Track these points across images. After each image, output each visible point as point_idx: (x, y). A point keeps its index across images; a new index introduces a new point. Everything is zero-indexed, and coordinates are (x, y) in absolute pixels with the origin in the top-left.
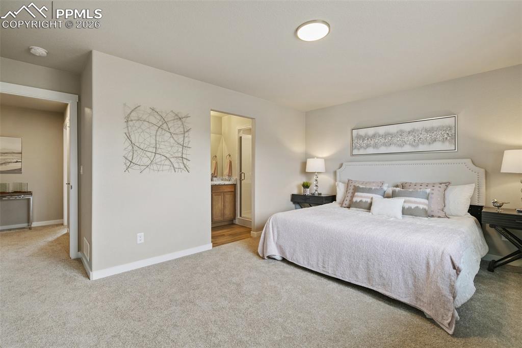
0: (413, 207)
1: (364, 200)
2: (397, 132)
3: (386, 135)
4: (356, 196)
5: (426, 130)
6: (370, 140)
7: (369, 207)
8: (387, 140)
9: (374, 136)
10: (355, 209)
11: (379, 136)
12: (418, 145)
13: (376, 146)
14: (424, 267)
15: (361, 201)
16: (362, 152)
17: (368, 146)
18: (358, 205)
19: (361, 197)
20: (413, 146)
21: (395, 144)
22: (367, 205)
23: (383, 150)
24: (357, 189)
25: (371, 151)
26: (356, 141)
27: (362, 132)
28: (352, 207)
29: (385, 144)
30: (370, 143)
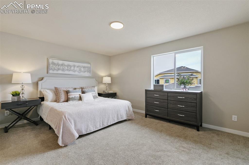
1: (76, 96)
2: (73, 65)
3: (68, 66)
4: (70, 95)
5: (83, 67)
6: (60, 66)
7: (80, 99)
8: (68, 68)
9: (62, 65)
10: (72, 101)
11: (65, 66)
12: (80, 72)
13: (63, 70)
16: (55, 72)
17: (59, 69)
18: (73, 99)
19: (74, 95)
20: (79, 72)
21: (72, 71)
22: (78, 98)
23: (67, 72)
24: (67, 92)
25: (60, 72)
26: (52, 65)
27: (56, 61)
28: (69, 101)
29: (67, 70)
30: (60, 68)
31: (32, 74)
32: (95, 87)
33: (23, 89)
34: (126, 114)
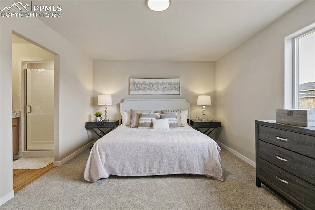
0: (172, 123)
1: (147, 122)
2: (155, 83)
3: (150, 84)
4: (141, 120)
5: (168, 83)
6: (141, 85)
7: (151, 126)
8: (150, 87)
9: (143, 84)
10: (142, 128)
11: (146, 84)
12: (165, 91)
13: (144, 89)
14: (207, 153)
15: (145, 122)
16: (136, 92)
17: (139, 89)
18: (143, 125)
19: (145, 120)
20: (163, 91)
21: (154, 90)
22: (149, 125)
23: (148, 92)
24: (140, 116)
25: (141, 92)
26: (132, 85)
27: (136, 80)
28: (139, 127)
29: (149, 89)
30: (141, 88)
31: (113, 96)
32: (181, 111)
33: (105, 111)
34: (202, 164)
